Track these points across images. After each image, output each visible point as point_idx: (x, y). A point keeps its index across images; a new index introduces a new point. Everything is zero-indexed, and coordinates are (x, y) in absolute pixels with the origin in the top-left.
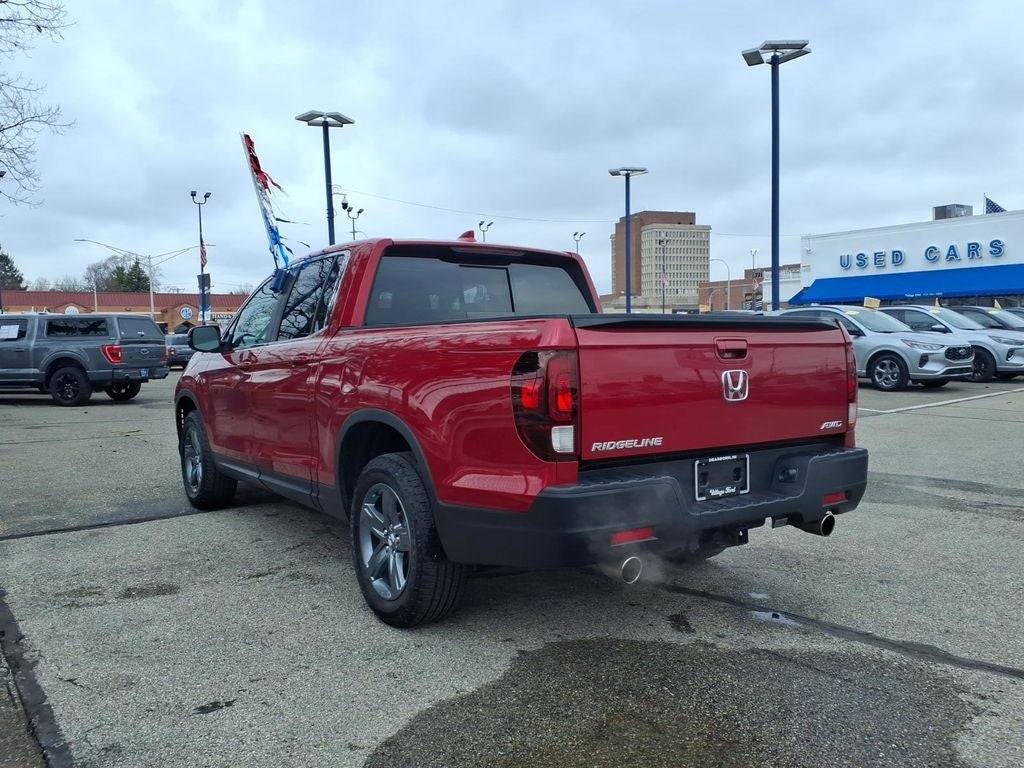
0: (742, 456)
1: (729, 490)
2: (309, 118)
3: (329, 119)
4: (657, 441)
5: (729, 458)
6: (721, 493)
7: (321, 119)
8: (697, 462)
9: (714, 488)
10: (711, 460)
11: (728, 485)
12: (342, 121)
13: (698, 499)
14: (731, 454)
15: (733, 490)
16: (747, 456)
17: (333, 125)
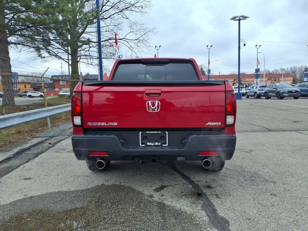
0: (164, 132)
1: (156, 144)
2: (234, 19)
3: (241, 18)
4: (116, 124)
5: (157, 132)
6: (152, 144)
7: (238, 18)
8: (141, 133)
9: (149, 142)
10: (147, 132)
11: (157, 142)
12: (245, 18)
13: (140, 145)
14: (158, 131)
15: (159, 144)
16: (167, 132)
17: (242, 20)
